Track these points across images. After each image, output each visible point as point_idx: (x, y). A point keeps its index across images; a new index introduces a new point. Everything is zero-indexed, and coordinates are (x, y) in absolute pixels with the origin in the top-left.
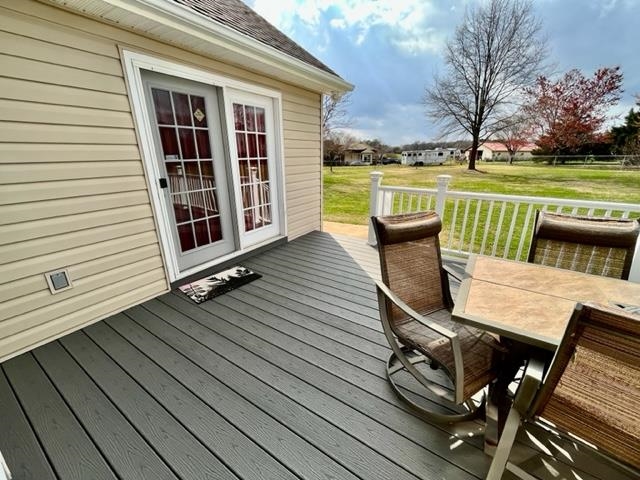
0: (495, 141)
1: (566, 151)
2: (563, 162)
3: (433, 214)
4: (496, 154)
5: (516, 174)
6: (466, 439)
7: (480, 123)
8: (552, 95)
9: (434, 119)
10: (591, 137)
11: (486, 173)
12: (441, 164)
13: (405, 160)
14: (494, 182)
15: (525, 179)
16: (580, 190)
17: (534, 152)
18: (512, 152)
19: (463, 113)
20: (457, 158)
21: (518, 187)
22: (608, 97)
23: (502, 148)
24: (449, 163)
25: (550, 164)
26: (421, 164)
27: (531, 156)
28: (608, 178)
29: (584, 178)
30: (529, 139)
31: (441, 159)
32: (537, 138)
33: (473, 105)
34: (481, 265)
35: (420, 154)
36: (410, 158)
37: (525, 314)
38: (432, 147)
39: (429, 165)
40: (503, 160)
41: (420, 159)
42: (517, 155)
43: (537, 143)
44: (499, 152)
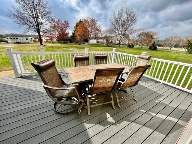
0: (46, 36)
1: (64, 40)
2: (64, 43)
3: (51, 59)
4: (47, 40)
5: (55, 46)
6: (81, 109)
7: (39, 30)
8: (56, 25)
9: (19, 25)
10: (67, 37)
11: (46, 46)
12: (28, 43)
13: (9, 41)
14: (50, 49)
15: (58, 48)
16: (70, 50)
17: (57, 40)
18: (52, 40)
19: (31, 25)
20: (34, 41)
21: (58, 50)
22: (68, 28)
23: (48, 38)
24: (31, 42)
25: (62, 43)
26: (19, 43)
27: (56, 41)
28: (74, 47)
29: (70, 47)
30: (55, 36)
31: (27, 41)
32: (56, 36)
33: (34, 23)
34: (68, 70)
35: (17, 39)
36: (12, 40)
37: (83, 76)
38: (22, 36)
39: (23, 43)
40: (49, 42)
41: (18, 41)
42: (53, 41)
43: (57, 37)
44: (48, 40)
